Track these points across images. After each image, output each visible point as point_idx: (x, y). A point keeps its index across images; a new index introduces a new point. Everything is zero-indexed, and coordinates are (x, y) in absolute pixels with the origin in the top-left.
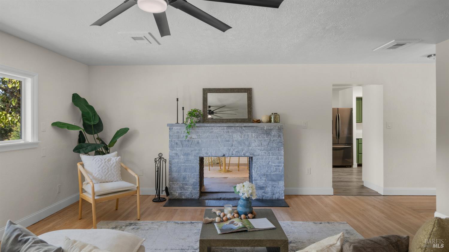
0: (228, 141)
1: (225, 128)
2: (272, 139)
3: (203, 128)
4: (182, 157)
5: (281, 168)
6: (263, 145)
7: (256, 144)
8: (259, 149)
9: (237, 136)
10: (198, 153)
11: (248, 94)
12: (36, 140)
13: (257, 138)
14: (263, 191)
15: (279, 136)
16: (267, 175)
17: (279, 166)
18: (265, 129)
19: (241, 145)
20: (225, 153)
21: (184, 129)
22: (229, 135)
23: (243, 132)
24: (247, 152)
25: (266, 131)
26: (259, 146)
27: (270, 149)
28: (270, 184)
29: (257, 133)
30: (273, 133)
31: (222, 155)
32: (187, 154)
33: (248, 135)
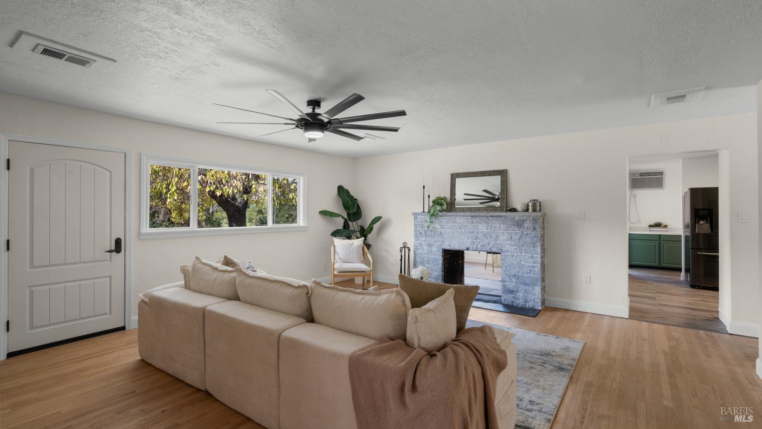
0: (473, 232)
1: (469, 217)
2: (525, 233)
3: (446, 217)
4: (426, 247)
5: (537, 270)
6: (513, 240)
7: (505, 237)
8: (508, 244)
9: (482, 228)
10: (441, 245)
11: (501, 178)
12: (306, 225)
13: (506, 230)
14: (513, 295)
15: (535, 229)
16: (518, 277)
17: (534, 267)
18: (516, 219)
19: (487, 238)
20: (468, 247)
21: (427, 218)
22: (474, 226)
23: (490, 223)
24: (494, 246)
25: (517, 222)
26: (508, 240)
27: (523, 245)
28: (522, 289)
29: (506, 224)
30: (527, 225)
31: (466, 248)
32: (430, 245)
33: (495, 227)
